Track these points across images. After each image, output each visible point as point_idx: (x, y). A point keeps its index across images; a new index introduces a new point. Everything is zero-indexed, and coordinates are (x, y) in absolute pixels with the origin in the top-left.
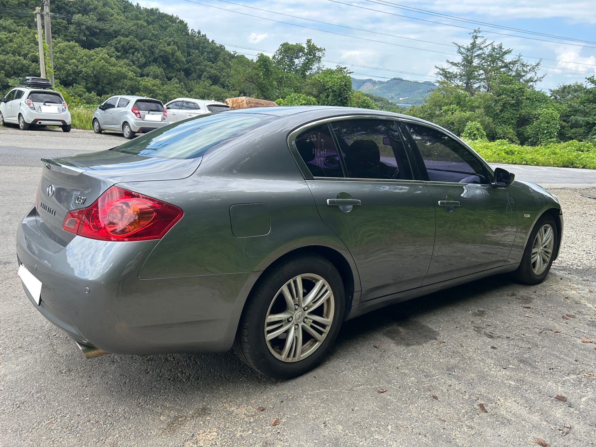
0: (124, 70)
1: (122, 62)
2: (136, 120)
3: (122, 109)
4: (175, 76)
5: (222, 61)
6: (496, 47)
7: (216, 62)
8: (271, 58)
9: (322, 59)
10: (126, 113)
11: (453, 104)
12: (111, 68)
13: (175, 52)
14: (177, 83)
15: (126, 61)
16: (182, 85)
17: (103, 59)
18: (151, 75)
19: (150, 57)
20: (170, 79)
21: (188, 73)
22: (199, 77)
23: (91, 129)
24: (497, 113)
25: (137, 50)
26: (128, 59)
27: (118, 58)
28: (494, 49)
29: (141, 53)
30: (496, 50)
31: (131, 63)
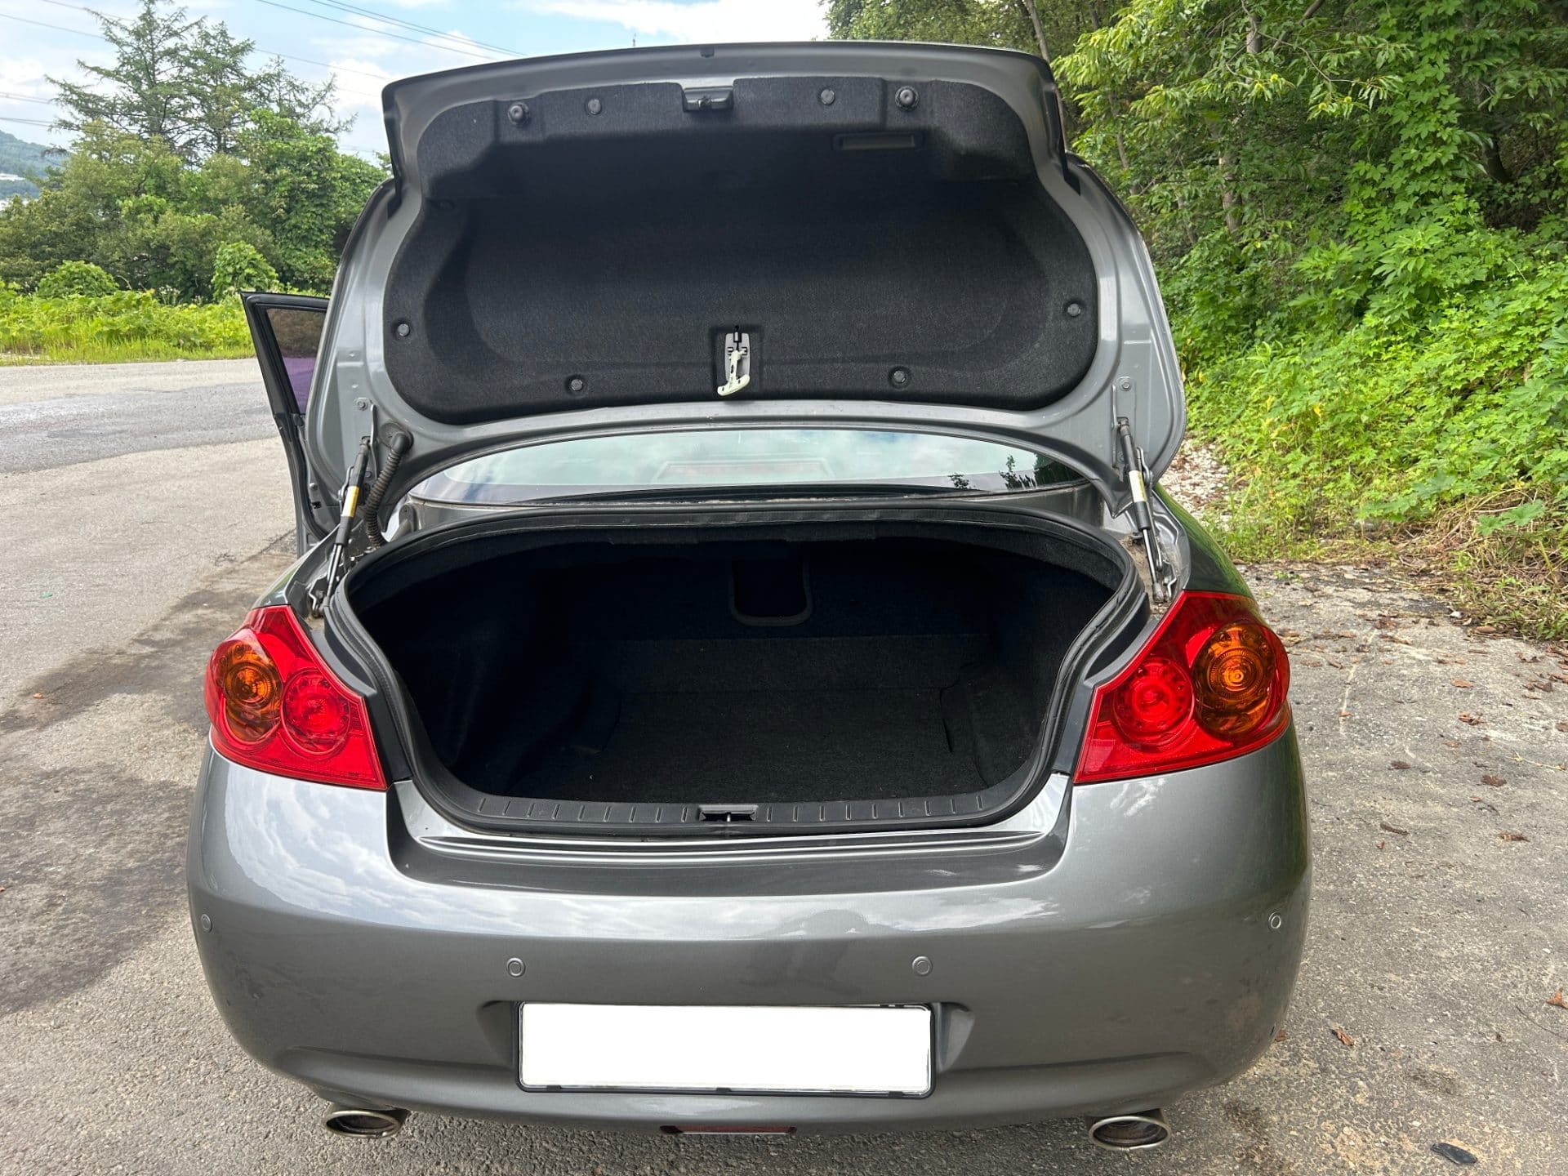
6: (212, 33)
11: (146, 193)
24: (279, 216)
28: (206, 37)
30: (212, 41)
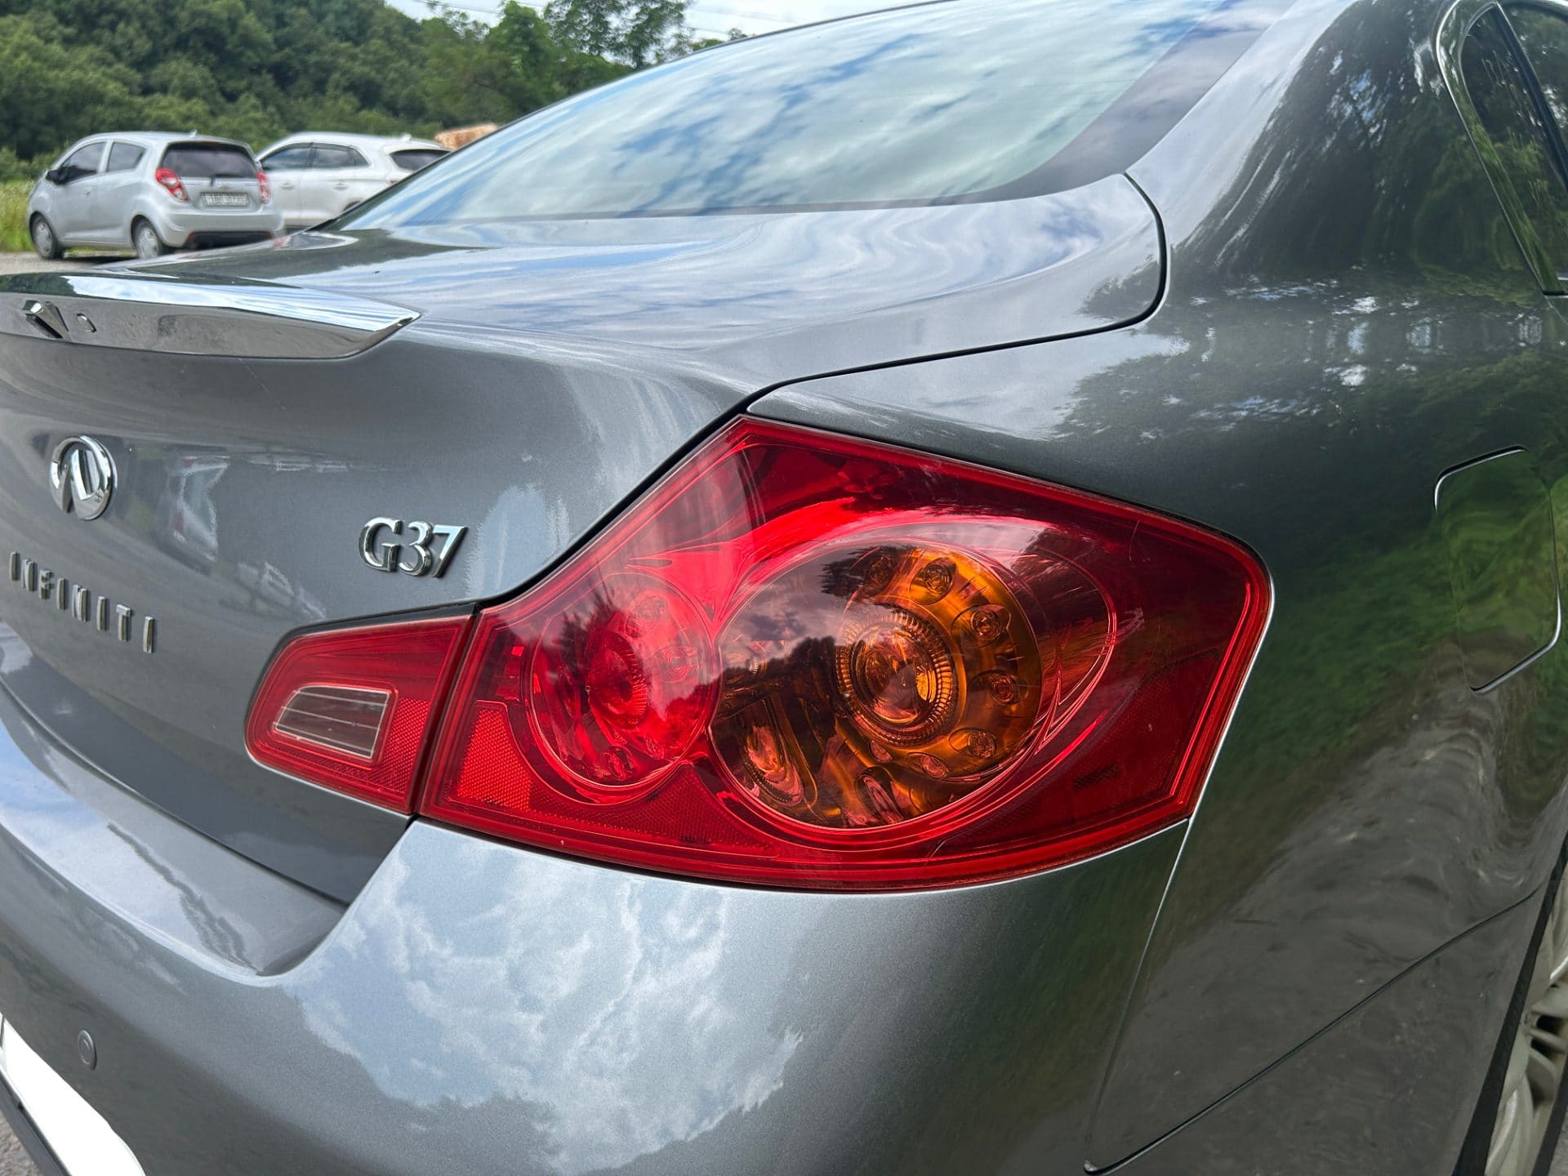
0: (93, 76)
1: (84, 54)
2: (174, 207)
3: (125, 178)
4: (249, 88)
5: (381, 37)
7: (367, 40)
8: (540, 14)
9: (686, 13)
10: (138, 188)
12: (52, 74)
13: (240, 16)
14: (254, 107)
15: (91, 50)
16: (272, 115)
17: (26, 48)
18: (176, 89)
19: (165, 33)
20: (231, 97)
21: (283, 76)
22: (320, 86)
23: (25, 249)
25: (123, 15)
26: (98, 43)
27: (68, 42)
29: (137, 25)
31: (110, 57)
